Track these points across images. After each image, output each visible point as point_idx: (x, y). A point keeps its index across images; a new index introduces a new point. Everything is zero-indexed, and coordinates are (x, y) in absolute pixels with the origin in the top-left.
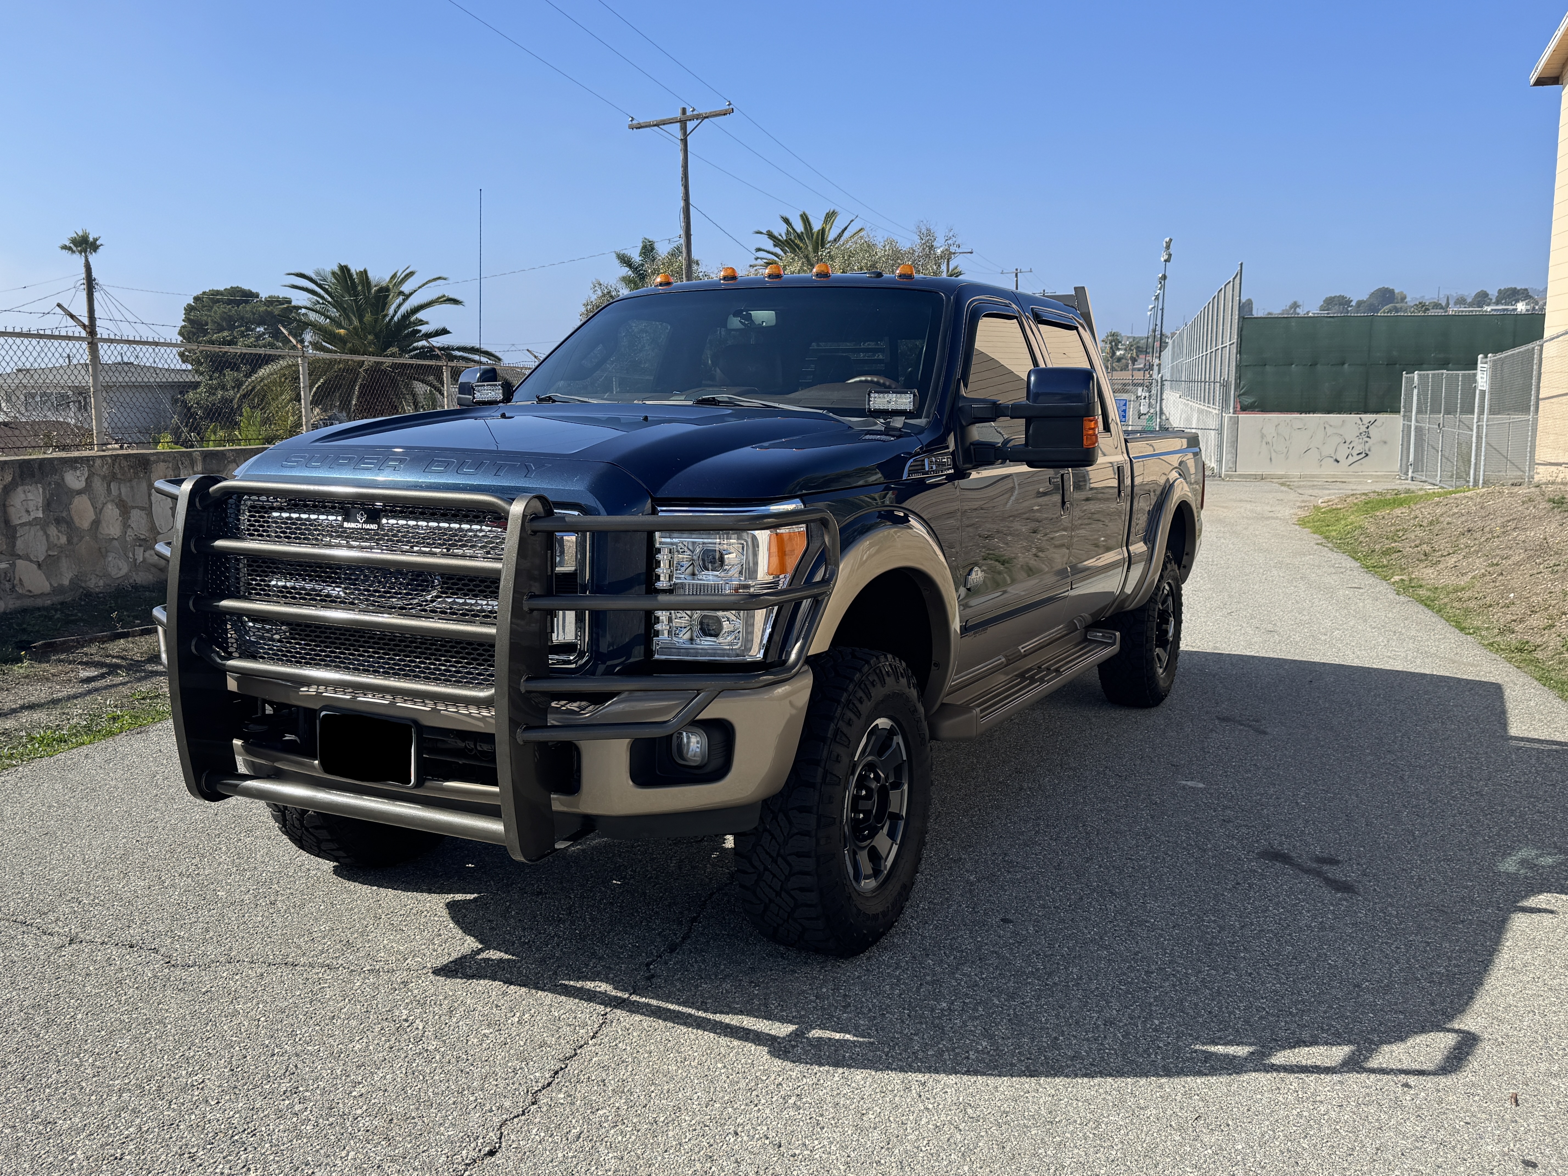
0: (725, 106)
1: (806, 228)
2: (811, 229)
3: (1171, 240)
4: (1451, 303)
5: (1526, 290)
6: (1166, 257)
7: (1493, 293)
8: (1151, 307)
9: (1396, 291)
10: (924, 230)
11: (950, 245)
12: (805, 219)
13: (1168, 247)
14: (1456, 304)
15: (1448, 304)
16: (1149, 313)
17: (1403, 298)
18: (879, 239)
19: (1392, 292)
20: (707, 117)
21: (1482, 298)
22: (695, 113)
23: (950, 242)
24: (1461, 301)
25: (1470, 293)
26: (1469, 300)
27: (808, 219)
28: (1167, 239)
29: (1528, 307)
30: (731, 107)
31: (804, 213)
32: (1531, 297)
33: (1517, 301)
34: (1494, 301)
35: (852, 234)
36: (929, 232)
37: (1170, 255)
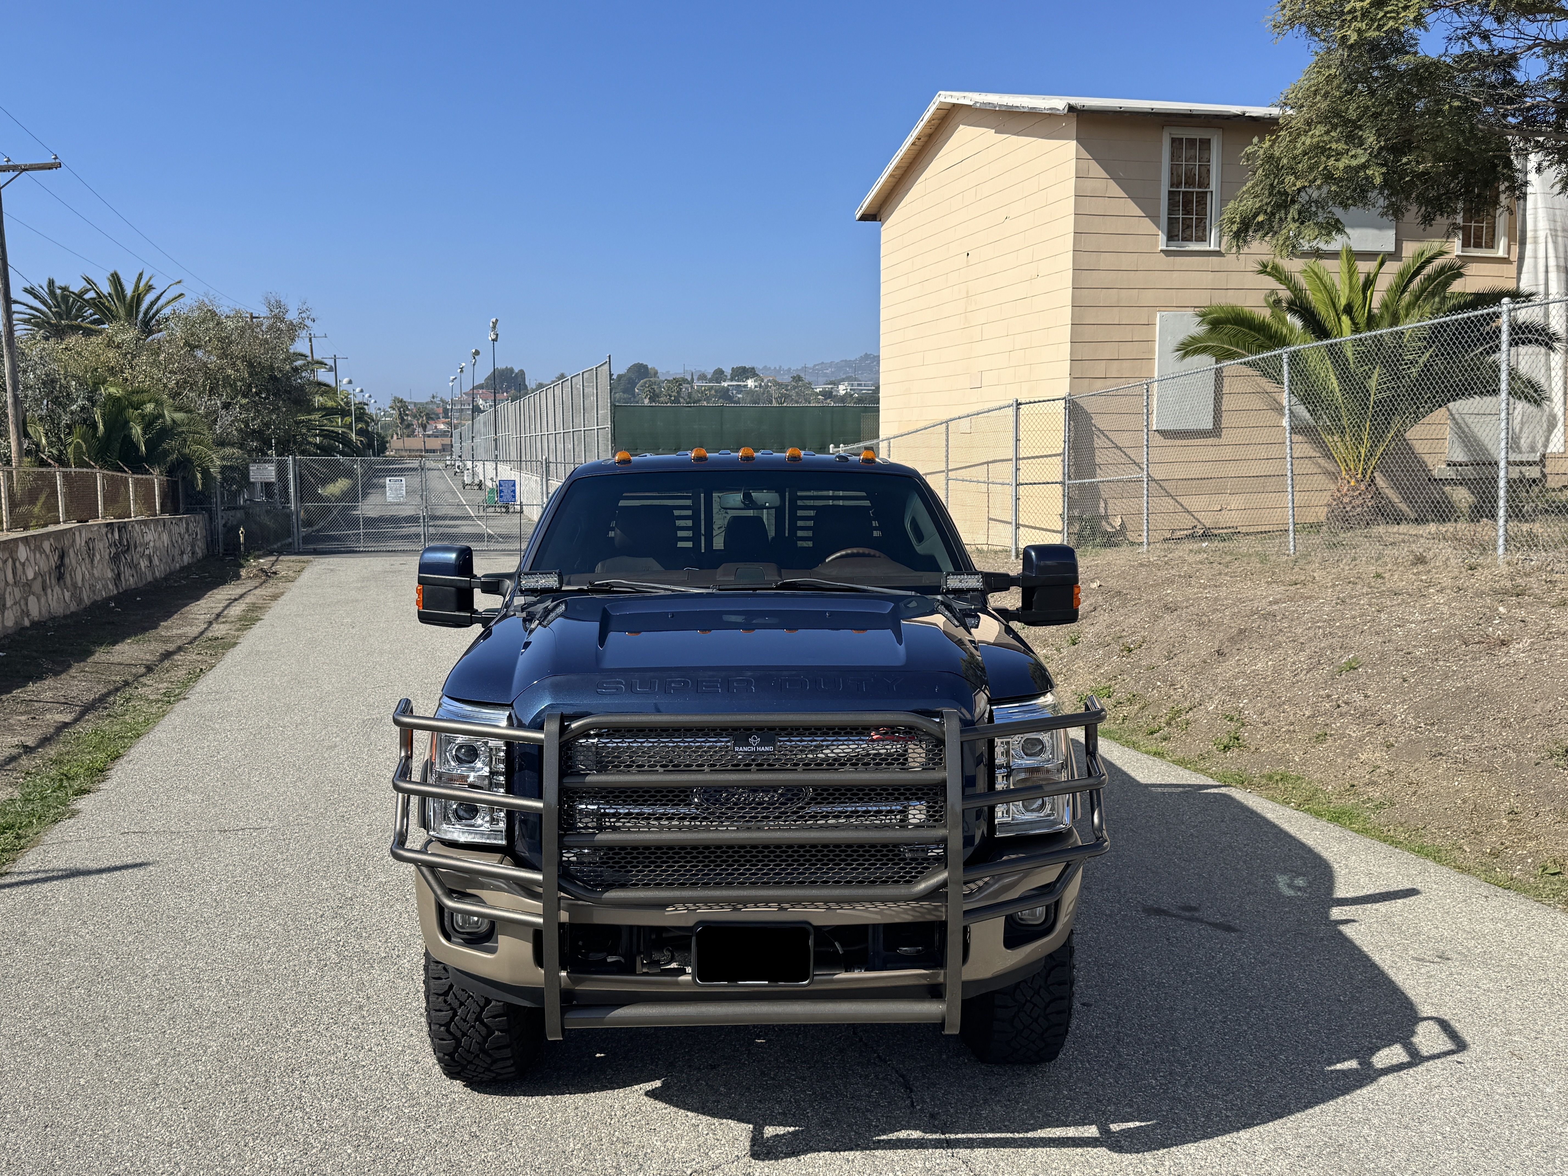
0: (50, 160)
1: (116, 290)
2: (123, 290)
3: (497, 320)
4: (695, 378)
5: (753, 368)
6: (494, 337)
7: (728, 372)
8: (452, 378)
9: (649, 367)
10: (273, 301)
11: (303, 319)
12: (115, 280)
13: (494, 327)
14: (699, 379)
15: (692, 379)
16: (451, 384)
17: (656, 373)
18: (224, 308)
19: (646, 367)
20: (27, 170)
21: (719, 375)
22: (10, 163)
23: (303, 315)
24: (702, 377)
25: (710, 371)
26: (709, 376)
27: (119, 279)
28: (494, 320)
29: (756, 384)
30: (57, 161)
31: (116, 274)
32: (758, 375)
33: (747, 378)
34: (729, 377)
35: (171, 297)
36: (279, 305)
37: (497, 335)
